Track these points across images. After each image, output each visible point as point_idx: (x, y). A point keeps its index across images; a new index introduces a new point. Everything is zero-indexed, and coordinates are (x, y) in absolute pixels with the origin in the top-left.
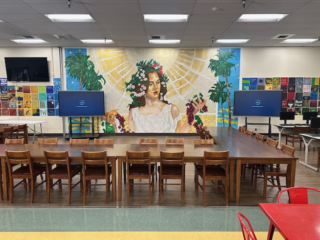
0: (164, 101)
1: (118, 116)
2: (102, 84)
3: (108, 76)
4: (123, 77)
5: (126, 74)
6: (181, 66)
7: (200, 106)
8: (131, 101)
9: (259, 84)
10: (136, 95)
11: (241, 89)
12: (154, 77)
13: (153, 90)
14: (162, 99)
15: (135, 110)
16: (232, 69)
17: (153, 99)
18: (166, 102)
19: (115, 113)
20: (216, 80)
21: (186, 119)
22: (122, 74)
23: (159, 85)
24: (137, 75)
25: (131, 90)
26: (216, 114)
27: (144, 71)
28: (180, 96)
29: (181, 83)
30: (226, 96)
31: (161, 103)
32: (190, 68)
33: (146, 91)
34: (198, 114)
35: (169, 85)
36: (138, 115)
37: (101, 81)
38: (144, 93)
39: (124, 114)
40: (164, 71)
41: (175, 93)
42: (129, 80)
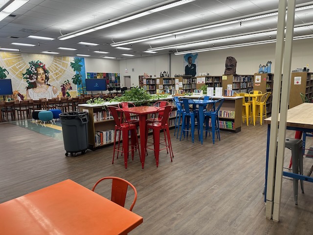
0: (48, 84)
1: (19, 95)
2: (6, 74)
3: (10, 69)
4: (21, 70)
5: (22, 69)
6: (56, 65)
7: (68, 87)
8: (27, 85)
9: (94, 75)
10: (30, 81)
11: (87, 78)
12: (41, 71)
13: (41, 78)
14: (46, 83)
15: (30, 90)
16: (82, 68)
17: (41, 84)
18: (50, 85)
19: (17, 93)
20: (75, 73)
21: (62, 94)
22: (20, 68)
23: (44, 75)
24: (30, 69)
25: (27, 78)
26: (77, 91)
27: (34, 67)
28: (57, 81)
29: (56, 74)
30: (80, 81)
31: (46, 86)
32: (61, 66)
33: (37, 79)
34: (68, 91)
35: (50, 75)
36: (32, 93)
37: (6, 73)
38: (35, 80)
39: (24, 93)
40: (46, 67)
41: (54, 80)
42: (25, 72)
